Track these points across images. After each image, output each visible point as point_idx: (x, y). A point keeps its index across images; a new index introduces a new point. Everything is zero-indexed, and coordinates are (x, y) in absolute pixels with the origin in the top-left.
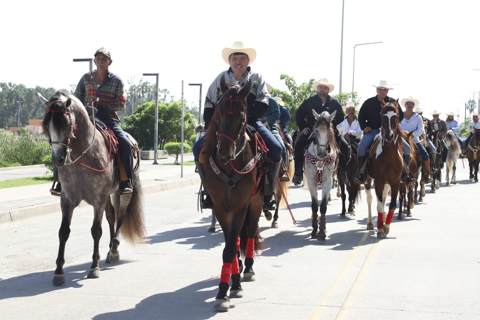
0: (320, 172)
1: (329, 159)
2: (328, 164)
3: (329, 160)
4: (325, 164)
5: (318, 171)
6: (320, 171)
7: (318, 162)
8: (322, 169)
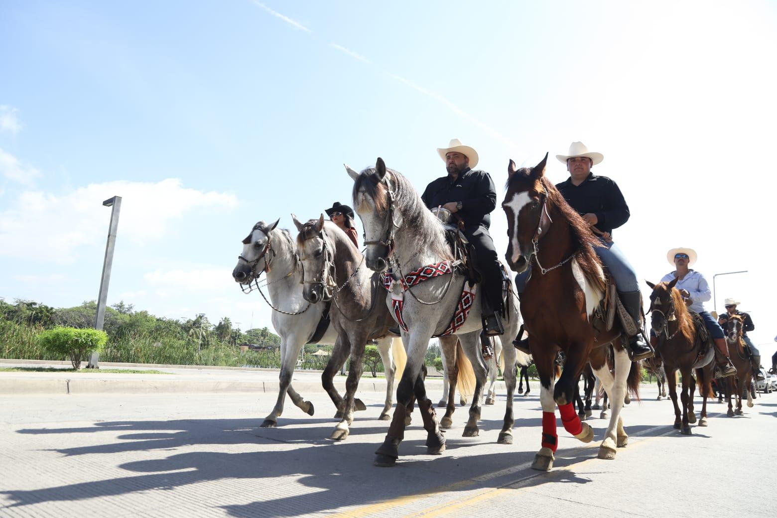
0: (397, 304)
1: (414, 275)
2: (411, 286)
3: (415, 277)
4: (405, 286)
5: (395, 301)
6: (397, 302)
7: (393, 282)
8: (400, 298)
